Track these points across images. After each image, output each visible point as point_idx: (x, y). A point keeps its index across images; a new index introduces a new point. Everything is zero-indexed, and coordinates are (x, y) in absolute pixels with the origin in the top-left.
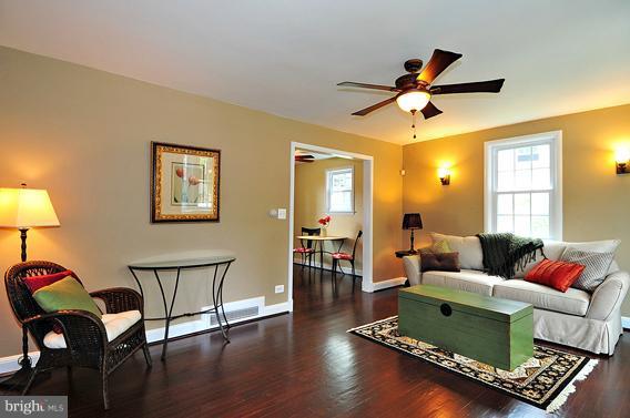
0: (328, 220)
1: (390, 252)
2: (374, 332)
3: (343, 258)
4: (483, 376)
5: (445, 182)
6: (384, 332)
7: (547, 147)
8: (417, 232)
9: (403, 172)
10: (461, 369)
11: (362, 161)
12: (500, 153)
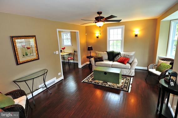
0: (65, 48)
1: (85, 56)
2: (88, 81)
3: (71, 59)
4: (115, 87)
5: (97, 37)
6: (90, 80)
7: (121, 29)
8: (91, 51)
9: (86, 34)
10: (110, 86)
11: (75, 32)
12: (110, 30)
